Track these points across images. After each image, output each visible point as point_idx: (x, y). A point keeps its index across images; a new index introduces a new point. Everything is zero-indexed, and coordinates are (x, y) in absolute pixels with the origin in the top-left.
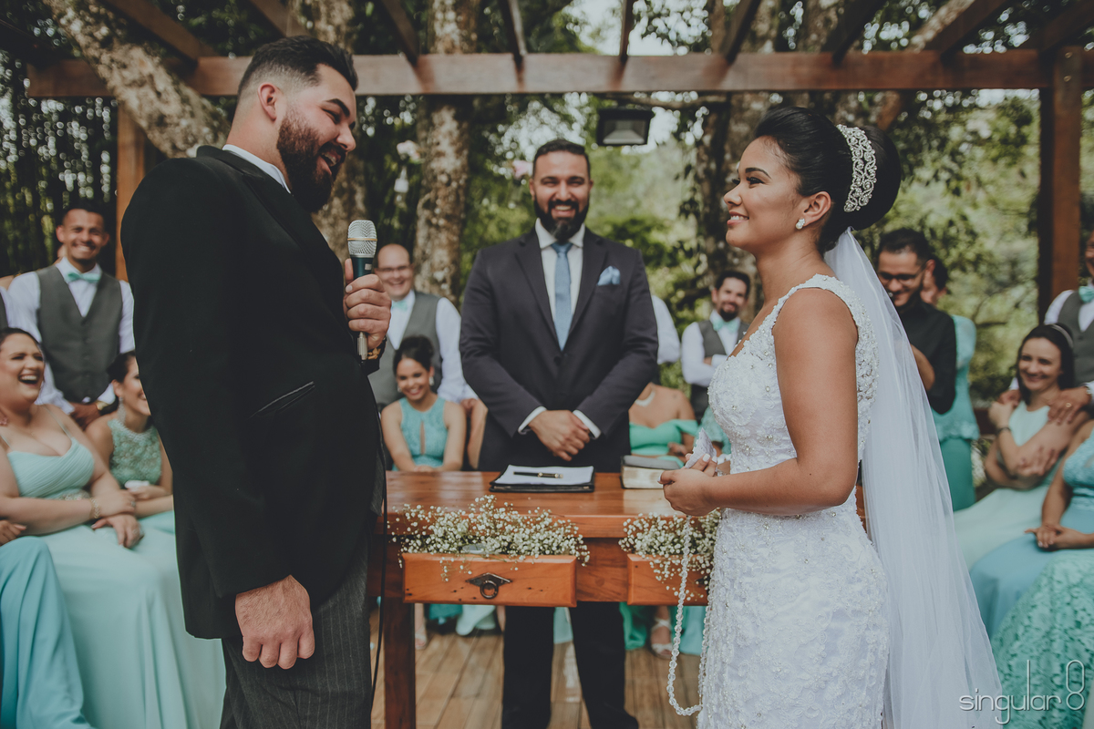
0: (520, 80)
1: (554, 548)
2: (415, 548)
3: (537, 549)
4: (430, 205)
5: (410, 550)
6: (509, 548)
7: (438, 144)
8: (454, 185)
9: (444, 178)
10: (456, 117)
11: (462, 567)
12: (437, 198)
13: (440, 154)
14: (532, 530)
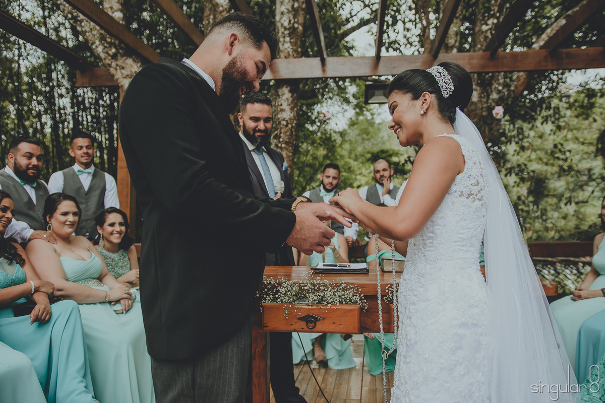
0: (324, 71)
1: (348, 301)
2: (269, 300)
3: (338, 300)
4: (277, 137)
5: (266, 302)
6: (322, 300)
7: (281, 105)
8: (290, 126)
9: (285, 123)
10: (290, 91)
11: (295, 311)
12: (281, 133)
13: (282, 110)
14: (335, 290)
